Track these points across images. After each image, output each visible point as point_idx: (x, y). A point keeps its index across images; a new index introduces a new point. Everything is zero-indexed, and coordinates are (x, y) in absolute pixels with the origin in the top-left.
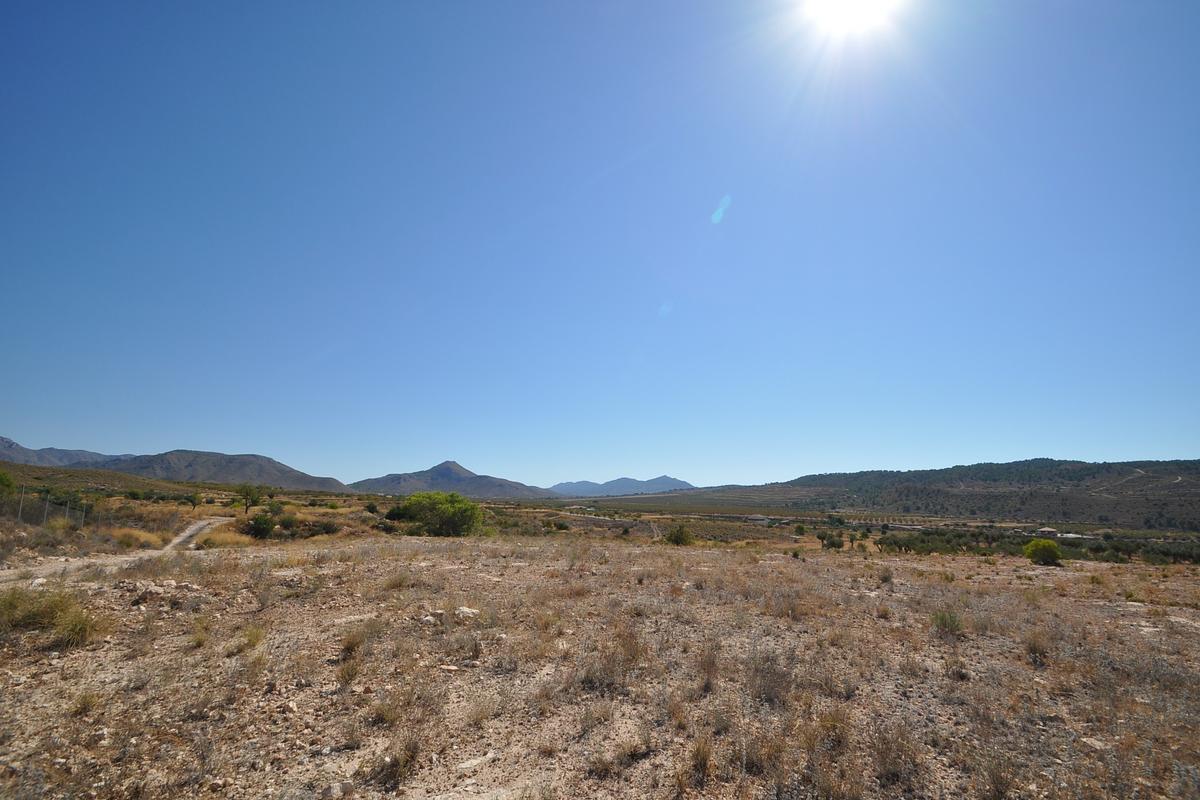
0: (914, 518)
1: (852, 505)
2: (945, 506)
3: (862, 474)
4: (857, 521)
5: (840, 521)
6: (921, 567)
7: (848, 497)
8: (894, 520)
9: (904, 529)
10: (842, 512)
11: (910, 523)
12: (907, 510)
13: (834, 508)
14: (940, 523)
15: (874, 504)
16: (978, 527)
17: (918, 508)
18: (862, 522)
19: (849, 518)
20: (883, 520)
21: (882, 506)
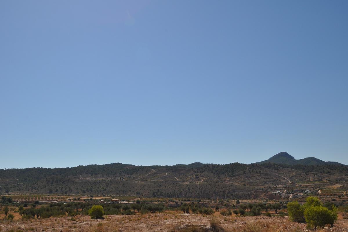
0: (54, 197)
1: (19, 190)
2: (71, 188)
3: (28, 170)
4: (20, 200)
5: (10, 201)
7: (18, 185)
8: (42, 198)
9: (47, 203)
10: (13, 194)
11: (51, 199)
12: (51, 192)
13: (7, 192)
14: (67, 199)
15: (33, 188)
16: (85, 200)
17: (57, 191)
18: (23, 200)
19: (15, 198)
20: (36, 199)
21: (37, 189)
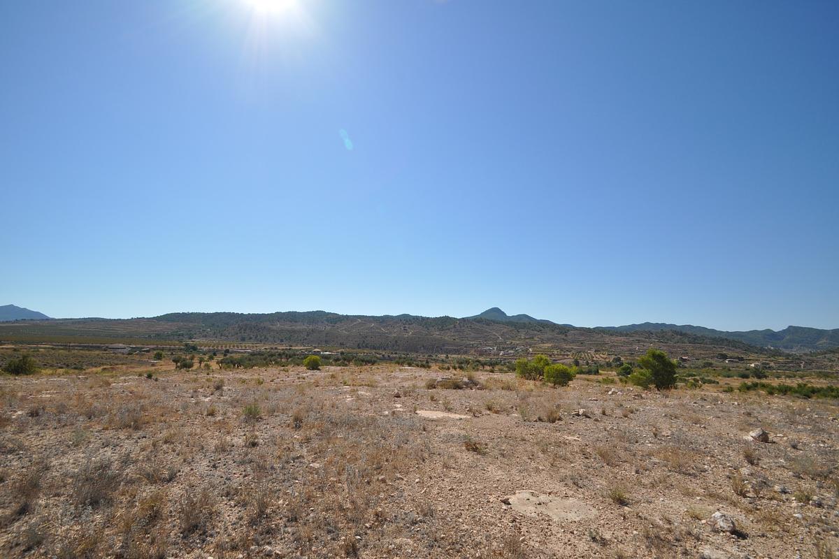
0: (247, 345)
1: (205, 336)
2: (267, 337)
3: (217, 314)
4: (207, 348)
5: (194, 348)
6: (244, 377)
7: (203, 331)
8: (234, 346)
9: (239, 352)
10: (197, 341)
11: (243, 348)
12: (243, 339)
13: (190, 338)
14: (262, 347)
15: (221, 335)
16: (283, 349)
17: (251, 338)
18: (211, 348)
19: (201, 345)
20: (226, 347)
21: (227, 336)
